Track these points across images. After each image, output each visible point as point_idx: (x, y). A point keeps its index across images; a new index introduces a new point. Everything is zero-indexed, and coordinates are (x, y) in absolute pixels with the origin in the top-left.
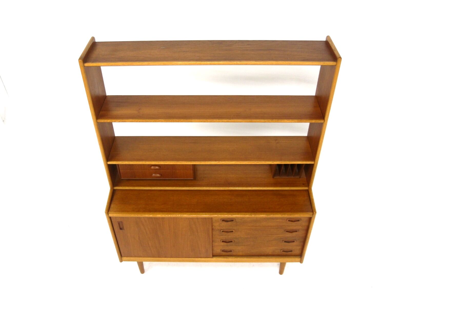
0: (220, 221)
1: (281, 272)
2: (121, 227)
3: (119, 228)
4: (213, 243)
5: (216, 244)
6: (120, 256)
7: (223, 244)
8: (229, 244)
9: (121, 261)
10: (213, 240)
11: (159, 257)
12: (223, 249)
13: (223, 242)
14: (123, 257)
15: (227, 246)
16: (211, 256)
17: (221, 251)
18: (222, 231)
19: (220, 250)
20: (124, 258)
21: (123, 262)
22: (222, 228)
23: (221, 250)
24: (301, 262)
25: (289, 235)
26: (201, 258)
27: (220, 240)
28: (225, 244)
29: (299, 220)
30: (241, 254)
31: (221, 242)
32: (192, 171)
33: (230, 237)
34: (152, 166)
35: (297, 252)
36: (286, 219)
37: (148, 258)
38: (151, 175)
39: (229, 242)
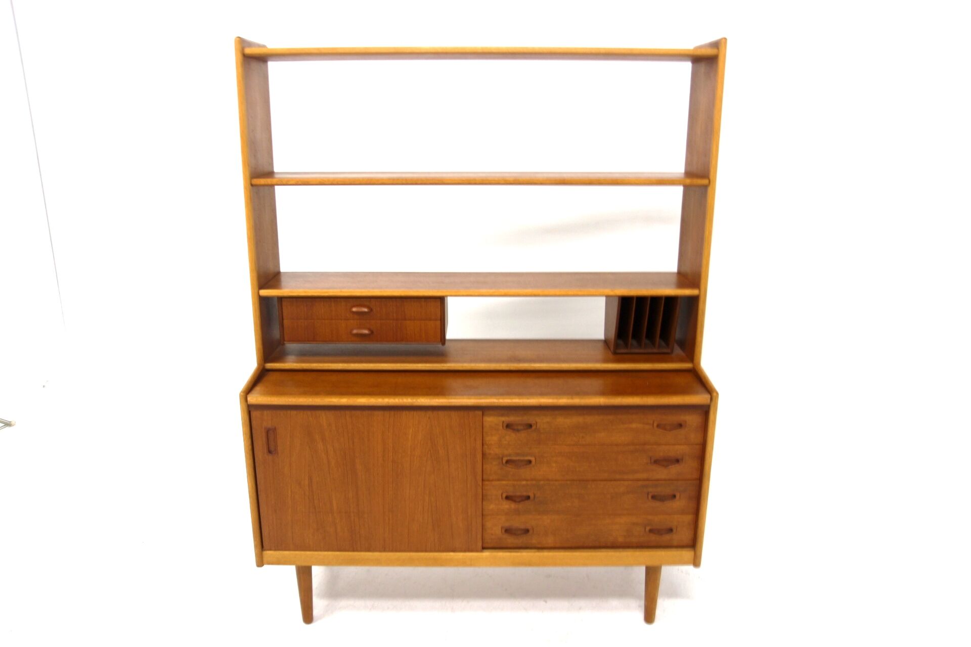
0: (501, 428)
1: (649, 617)
2: (272, 448)
3: (266, 450)
4: (484, 503)
5: (492, 506)
6: (260, 546)
7: (507, 505)
8: (521, 506)
9: (260, 563)
10: (484, 493)
11: (354, 551)
12: (507, 525)
13: (507, 498)
14: (265, 550)
15: (518, 512)
16: (480, 545)
17: (503, 531)
18: (505, 459)
19: (500, 527)
20: (268, 554)
21: (265, 566)
22: (506, 452)
23: (502, 528)
24: (696, 562)
25: (662, 473)
26: (454, 551)
27: (500, 492)
28: (513, 506)
29: (680, 426)
30: (550, 541)
31: (502, 498)
32: (438, 323)
33: (524, 483)
34: (354, 306)
35: (684, 535)
36: (652, 422)
37: (326, 553)
38: (351, 332)
39: (522, 500)
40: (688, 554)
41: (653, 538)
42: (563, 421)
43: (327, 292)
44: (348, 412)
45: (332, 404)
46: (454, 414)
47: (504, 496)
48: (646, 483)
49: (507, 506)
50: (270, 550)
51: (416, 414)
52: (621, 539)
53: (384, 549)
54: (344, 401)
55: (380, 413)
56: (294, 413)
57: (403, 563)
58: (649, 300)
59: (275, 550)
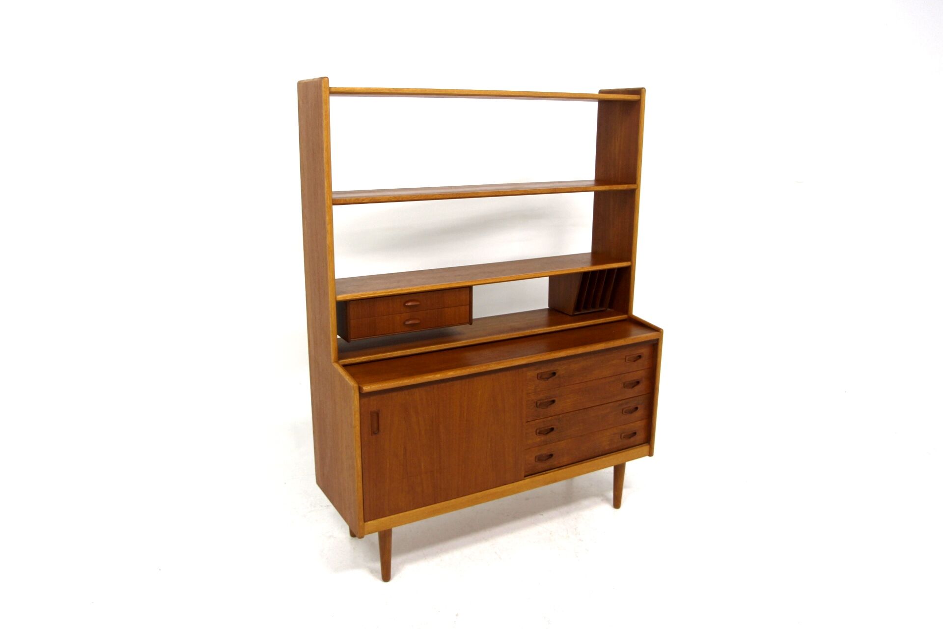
0: (536, 378)
1: (618, 503)
2: (375, 427)
3: (370, 432)
5: (531, 442)
8: (548, 437)
12: (538, 454)
13: (539, 433)
14: (366, 522)
15: (546, 442)
16: (523, 473)
17: (536, 460)
18: (538, 403)
19: (534, 457)
20: (368, 524)
22: (539, 397)
23: (536, 457)
24: (651, 453)
25: (630, 393)
26: (506, 484)
27: (535, 429)
28: (543, 438)
29: (640, 357)
30: (565, 460)
31: (536, 434)
32: (468, 307)
33: (550, 418)
34: (408, 302)
35: (640, 436)
36: (624, 357)
37: (415, 510)
38: (404, 323)
39: (548, 433)
40: (646, 448)
41: (626, 442)
42: (575, 366)
43: (391, 292)
44: (435, 386)
45: (429, 380)
46: (508, 373)
47: (538, 431)
48: (621, 402)
49: (539, 439)
50: (370, 520)
51: (483, 378)
52: (607, 448)
53: (458, 496)
54: (438, 376)
55: (459, 382)
56: (394, 394)
57: (455, 508)
58: (616, 270)
59: (374, 519)
